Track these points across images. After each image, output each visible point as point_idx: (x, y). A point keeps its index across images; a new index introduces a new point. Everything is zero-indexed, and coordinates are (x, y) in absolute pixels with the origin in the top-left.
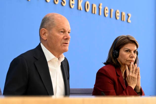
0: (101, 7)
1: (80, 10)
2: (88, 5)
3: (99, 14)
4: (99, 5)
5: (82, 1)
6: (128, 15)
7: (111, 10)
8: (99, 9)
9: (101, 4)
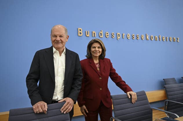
0: (160, 37)
1: (148, 40)
2: (152, 37)
3: (160, 40)
4: (159, 36)
5: (148, 36)
6: (177, 38)
7: (166, 38)
8: (159, 38)
9: (160, 36)
